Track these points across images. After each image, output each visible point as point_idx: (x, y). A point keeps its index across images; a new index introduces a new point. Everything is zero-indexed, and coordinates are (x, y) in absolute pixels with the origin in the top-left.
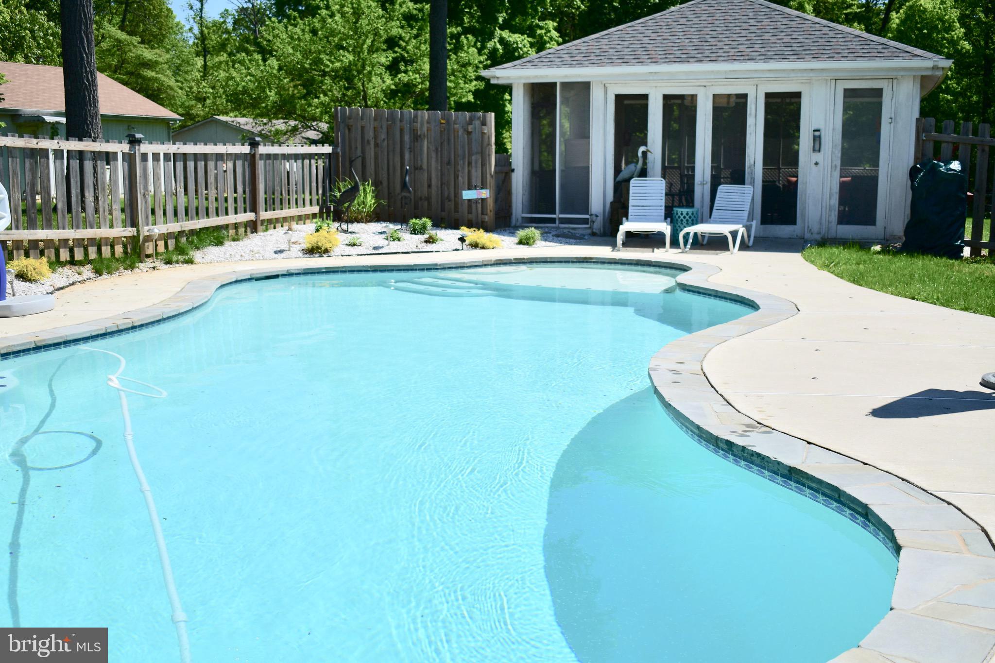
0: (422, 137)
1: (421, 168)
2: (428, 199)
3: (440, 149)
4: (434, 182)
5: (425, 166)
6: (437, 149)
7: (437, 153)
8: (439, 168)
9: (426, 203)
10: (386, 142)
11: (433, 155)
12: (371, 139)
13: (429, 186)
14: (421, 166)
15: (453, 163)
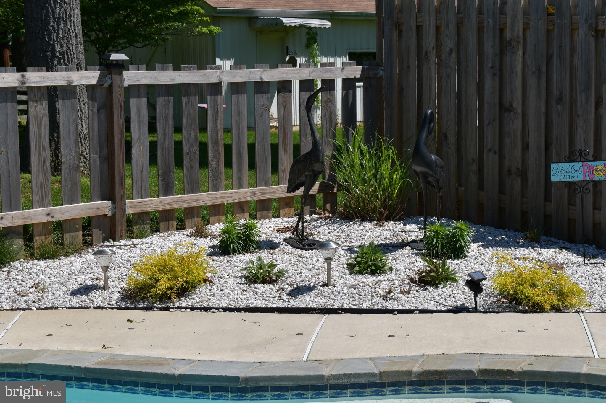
0: (514, 43)
1: (510, 109)
2: (523, 173)
3: (544, 70)
4: (532, 140)
5: (518, 105)
6: (539, 70)
7: (539, 78)
8: (543, 109)
9: (519, 181)
10: (454, 54)
11: (532, 81)
12: (431, 48)
13: (526, 147)
14: (511, 105)
15: (568, 98)
